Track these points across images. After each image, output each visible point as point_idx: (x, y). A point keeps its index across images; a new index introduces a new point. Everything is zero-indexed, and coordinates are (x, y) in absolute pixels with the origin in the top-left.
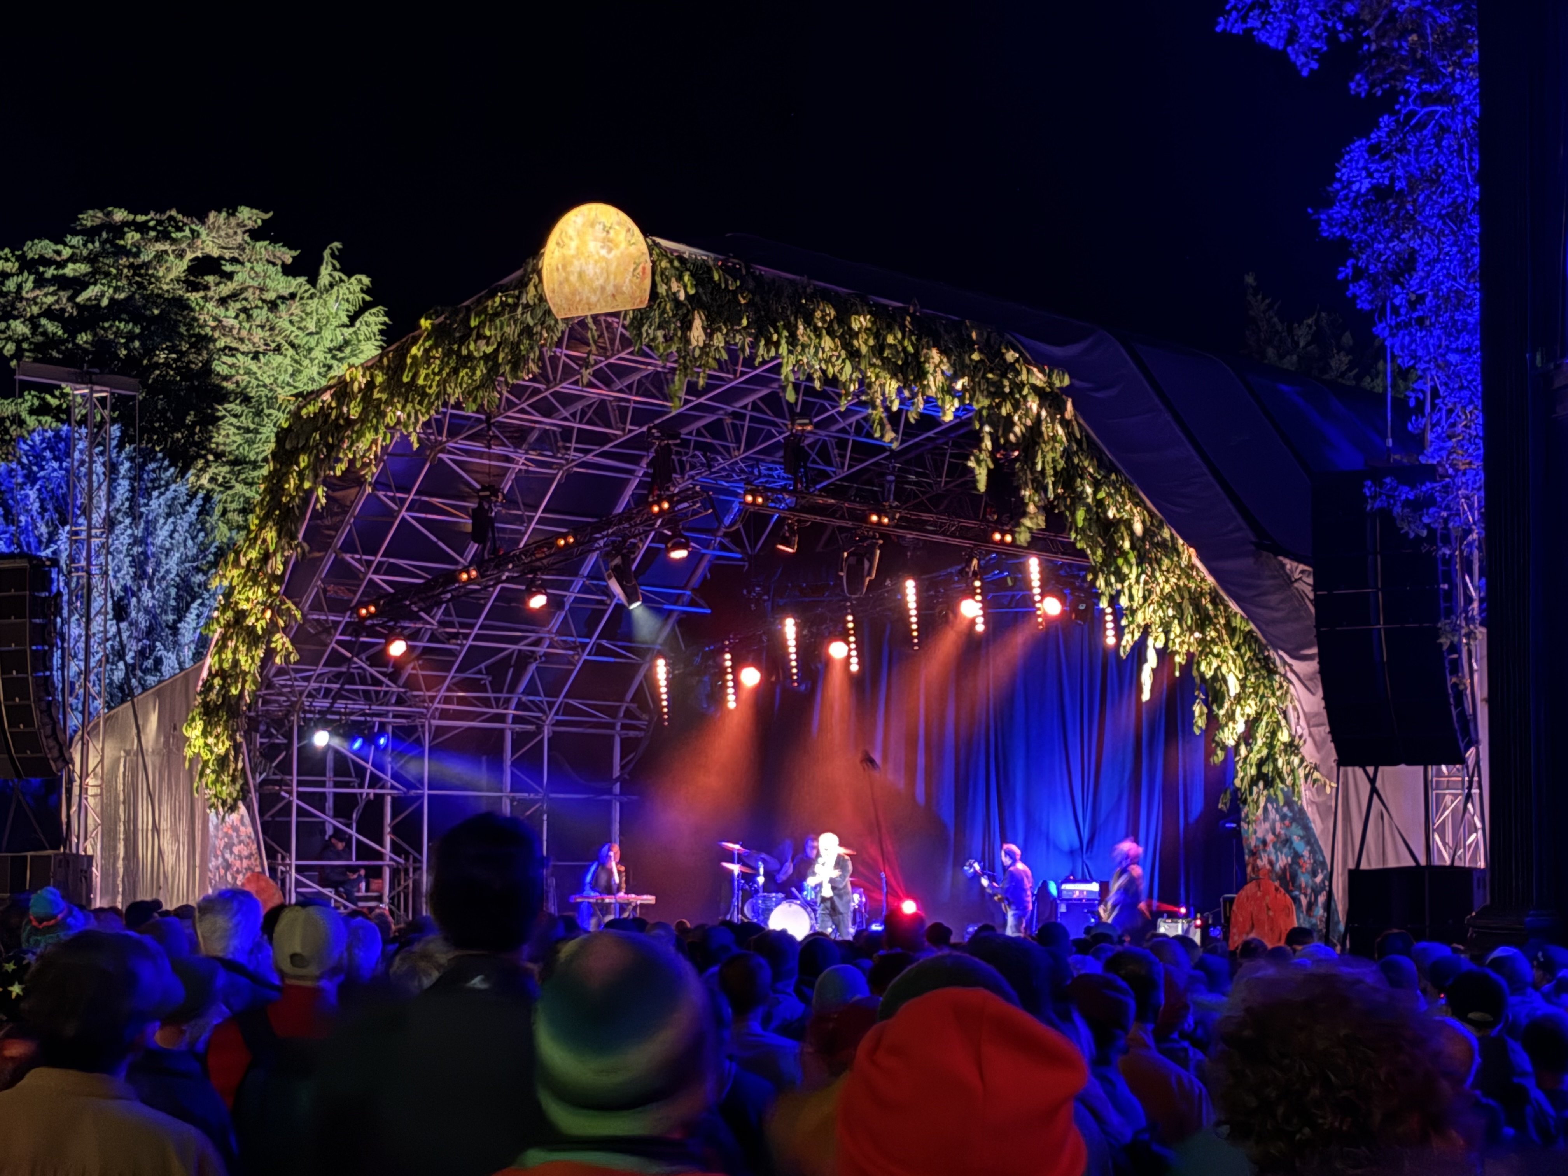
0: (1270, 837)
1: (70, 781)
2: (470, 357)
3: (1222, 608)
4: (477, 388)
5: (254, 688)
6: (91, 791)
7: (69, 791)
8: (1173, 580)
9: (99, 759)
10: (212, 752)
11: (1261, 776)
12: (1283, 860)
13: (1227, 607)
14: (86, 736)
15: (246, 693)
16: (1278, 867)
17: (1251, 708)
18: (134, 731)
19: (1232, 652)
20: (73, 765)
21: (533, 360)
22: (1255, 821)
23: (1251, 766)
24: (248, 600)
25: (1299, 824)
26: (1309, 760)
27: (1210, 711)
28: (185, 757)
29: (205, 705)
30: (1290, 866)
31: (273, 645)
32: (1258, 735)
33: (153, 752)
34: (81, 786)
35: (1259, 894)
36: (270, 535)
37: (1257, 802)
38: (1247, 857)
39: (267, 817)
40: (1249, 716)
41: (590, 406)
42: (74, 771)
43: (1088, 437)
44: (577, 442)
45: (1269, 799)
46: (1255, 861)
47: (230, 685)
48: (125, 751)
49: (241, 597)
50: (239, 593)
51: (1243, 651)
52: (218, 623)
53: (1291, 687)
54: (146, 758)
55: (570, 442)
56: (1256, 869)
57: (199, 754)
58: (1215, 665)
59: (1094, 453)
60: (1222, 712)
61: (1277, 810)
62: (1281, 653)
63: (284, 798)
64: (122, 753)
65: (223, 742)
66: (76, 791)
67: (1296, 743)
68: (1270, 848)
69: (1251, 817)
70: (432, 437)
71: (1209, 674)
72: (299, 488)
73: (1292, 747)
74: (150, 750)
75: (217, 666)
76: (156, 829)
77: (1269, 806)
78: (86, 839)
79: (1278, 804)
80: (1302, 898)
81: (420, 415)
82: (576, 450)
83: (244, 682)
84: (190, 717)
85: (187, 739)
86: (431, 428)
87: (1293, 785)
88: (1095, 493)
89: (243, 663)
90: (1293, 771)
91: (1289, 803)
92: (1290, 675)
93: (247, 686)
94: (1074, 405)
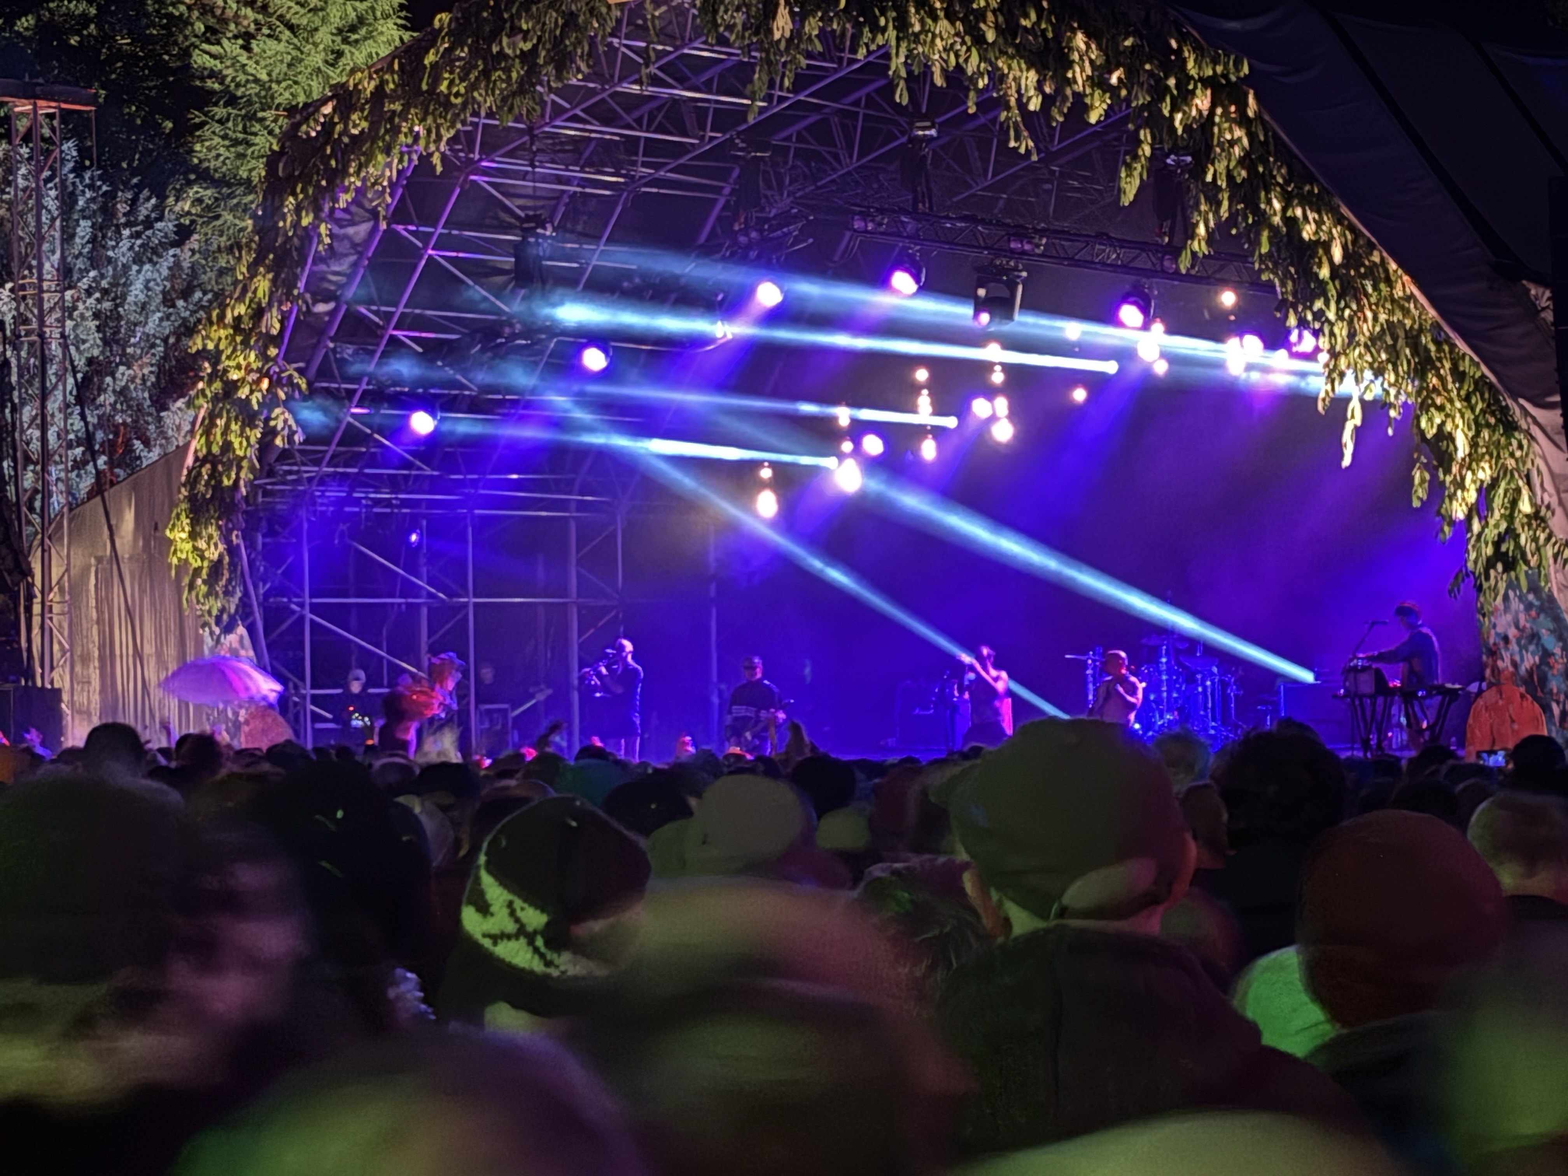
0: (1512, 632)
1: (30, 597)
2: (502, 55)
3: (1446, 348)
4: (514, 94)
5: (251, 476)
6: (56, 608)
7: (29, 609)
8: (1382, 317)
9: (63, 569)
10: (202, 558)
11: (1498, 555)
12: (1530, 660)
13: (1453, 346)
14: (47, 541)
15: (242, 483)
16: (1523, 670)
17: (1485, 473)
18: (106, 532)
19: (1458, 405)
20: (33, 577)
21: (581, 57)
22: (1492, 613)
23: (1487, 544)
24: (238, 367)
25: (1546, 613)
26: (1560, 535)
27: (1434, 476)
28: (170, 565)
29: (192, 499)
30: (1538, 667)
31: (272, 423)
32: (1495, 505)
33: (130, 558)
34: (43, 603)
35: (1501, 702)
36: (262, 285)
37: (1495, 589)
38: (1484, 658)
39: (274, 636)
40: (1482, 482)
41: (659, 109)
42: (33, 584)
43: (1276, 136)
44: (644, 155)
45: (1510, 586)
46: (1495, 662)
47: (221, 474)
48: (96, 557)
49: (232, 363)
50: (228, 358)
51: (1473, 401)
52: (205, 396)
53: (1534, 444)
54: (122, 565)
55: (637, 154)
56: (1496, 671)
57: (186, 560)
58: (1438, 421)
59: (1286, 157)
60: (1449, 479)
61: (1521, 598)
62: (1522, 401)
63: (293, 612)
64: (93, 561)
65: (216, 545)
66: (37, 609)
67: (1542, 513)
68: (1514, 646)
69: (1487, 608)
70: (462, 154)
71: (1431, 433)
72: (296, 225)
73: (1537, 518)
74: (127, 556)
75: (204, 451)
76: (138, 654)
77: (1511, 594)
78: (52, 668)
79: (1521, 591)
80: (1554, 706)
81: (443, 131)
82: (645, 165)
83: (240, 468)
84: (174, 515)
85: (171, 542)
86: (459, 143)
87: (1539, 566)
88: (1284, 210)
89: (236, 445)
90: (1538, 549)
91: (1534, 588)
92: (1536, 431)
93: (243, 475)
94: (1257, 97)
